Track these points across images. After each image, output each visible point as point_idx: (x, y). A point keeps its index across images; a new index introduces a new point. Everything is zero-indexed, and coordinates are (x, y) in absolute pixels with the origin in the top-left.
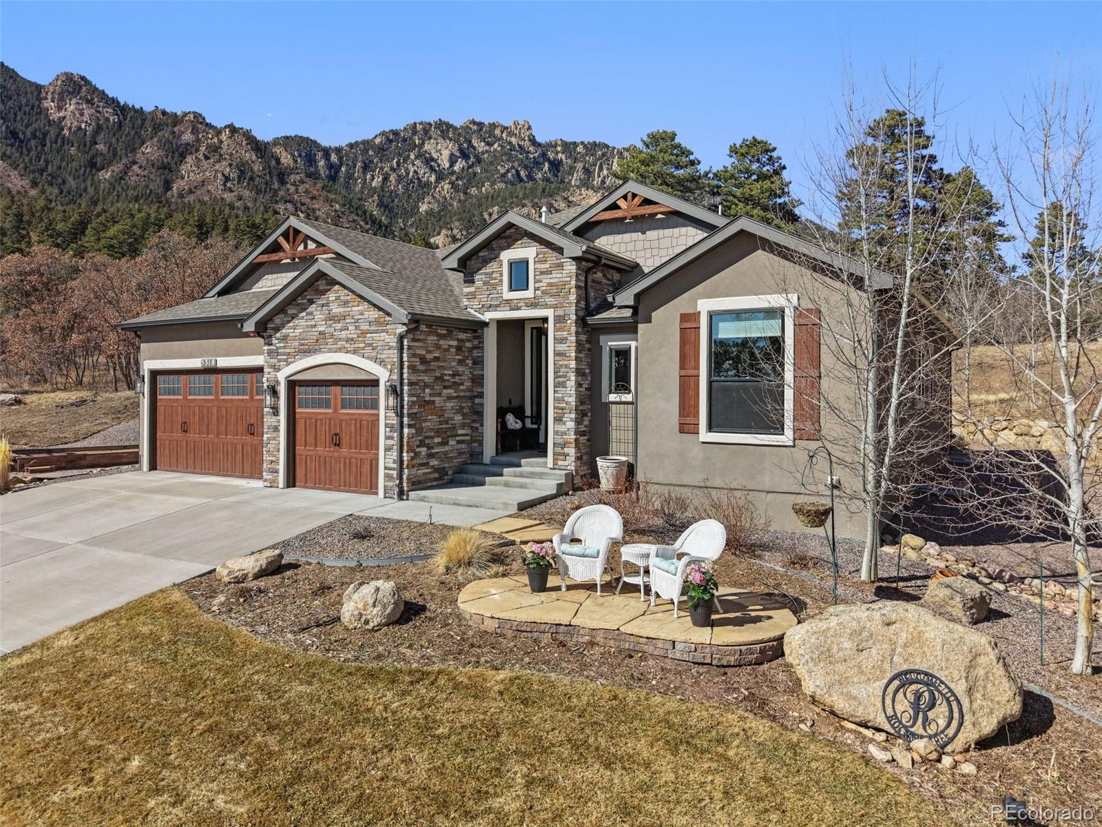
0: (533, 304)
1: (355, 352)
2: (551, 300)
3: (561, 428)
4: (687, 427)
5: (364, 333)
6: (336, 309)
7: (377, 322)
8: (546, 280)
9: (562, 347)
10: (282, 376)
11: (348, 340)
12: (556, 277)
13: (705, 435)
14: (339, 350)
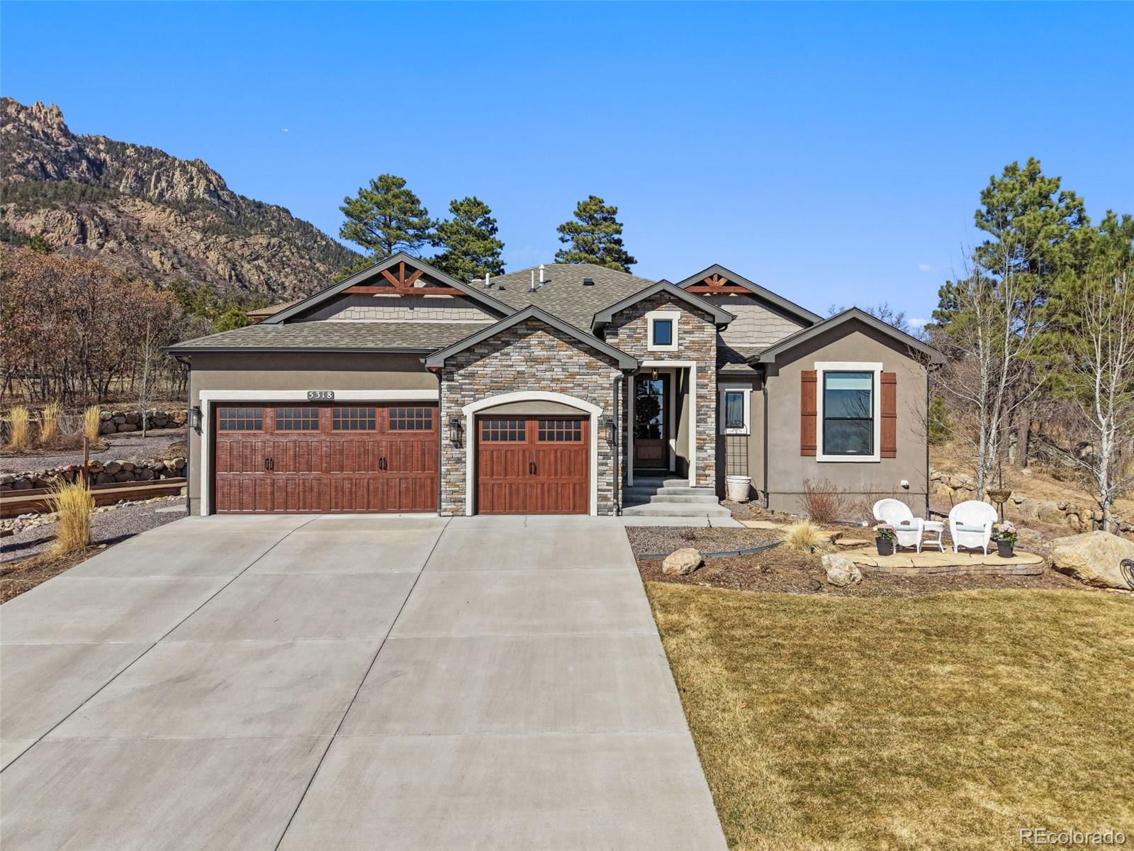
0: (677, 356)
1: (563, 391)
2: (694, 355)
3: (703, 455)
4: (807, 449)
5: (572, 375)
6: (538, 352)
7: (588, 366)
8: (689, 338)
9: (703, 392)
10: (469, 411)
11: (553, 380)
12: (697, 336)
13: (820, 456)
14: (543, 389)
